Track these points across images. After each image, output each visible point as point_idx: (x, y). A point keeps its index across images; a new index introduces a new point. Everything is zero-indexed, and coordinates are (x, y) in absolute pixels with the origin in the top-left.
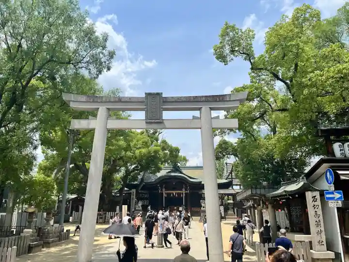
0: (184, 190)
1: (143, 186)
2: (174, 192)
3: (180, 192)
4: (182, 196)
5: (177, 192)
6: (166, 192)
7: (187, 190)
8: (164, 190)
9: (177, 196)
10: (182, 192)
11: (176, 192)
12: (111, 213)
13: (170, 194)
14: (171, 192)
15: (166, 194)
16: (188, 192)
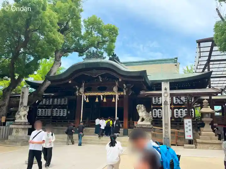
2: (101, 94)
5: (107, 94)
6: (88, 94)
7: (123, 91)
10: (112, 94)
11: (103, 94)
13: (95, 97)
14: (96, 95)
15: (87, 99)
16: (125, 94)
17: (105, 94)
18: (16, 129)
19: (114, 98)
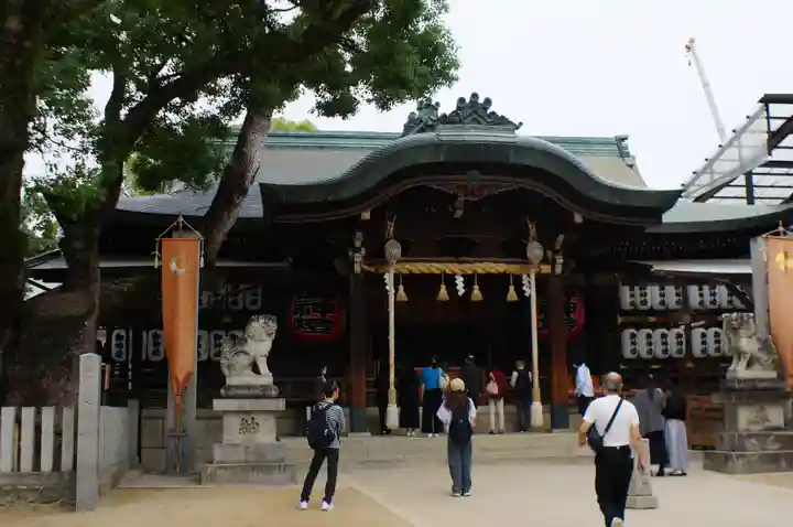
0: (535, 250)
1: (232, 233)
2: (458, 270)
3: (501, 268)
4: (512, 295)
5: (482, 267)
6: (407, 268)
8: (394, 250)
9: (477, 293)
10: (512, 269)
11: (469, 268)
12: (28, 413)
13: (433, 281)
14: (438, 272)
15: (401, 287)
16: (559, 269)
17: (480, 271)
18: (243, 416)
19: (512, 288)
